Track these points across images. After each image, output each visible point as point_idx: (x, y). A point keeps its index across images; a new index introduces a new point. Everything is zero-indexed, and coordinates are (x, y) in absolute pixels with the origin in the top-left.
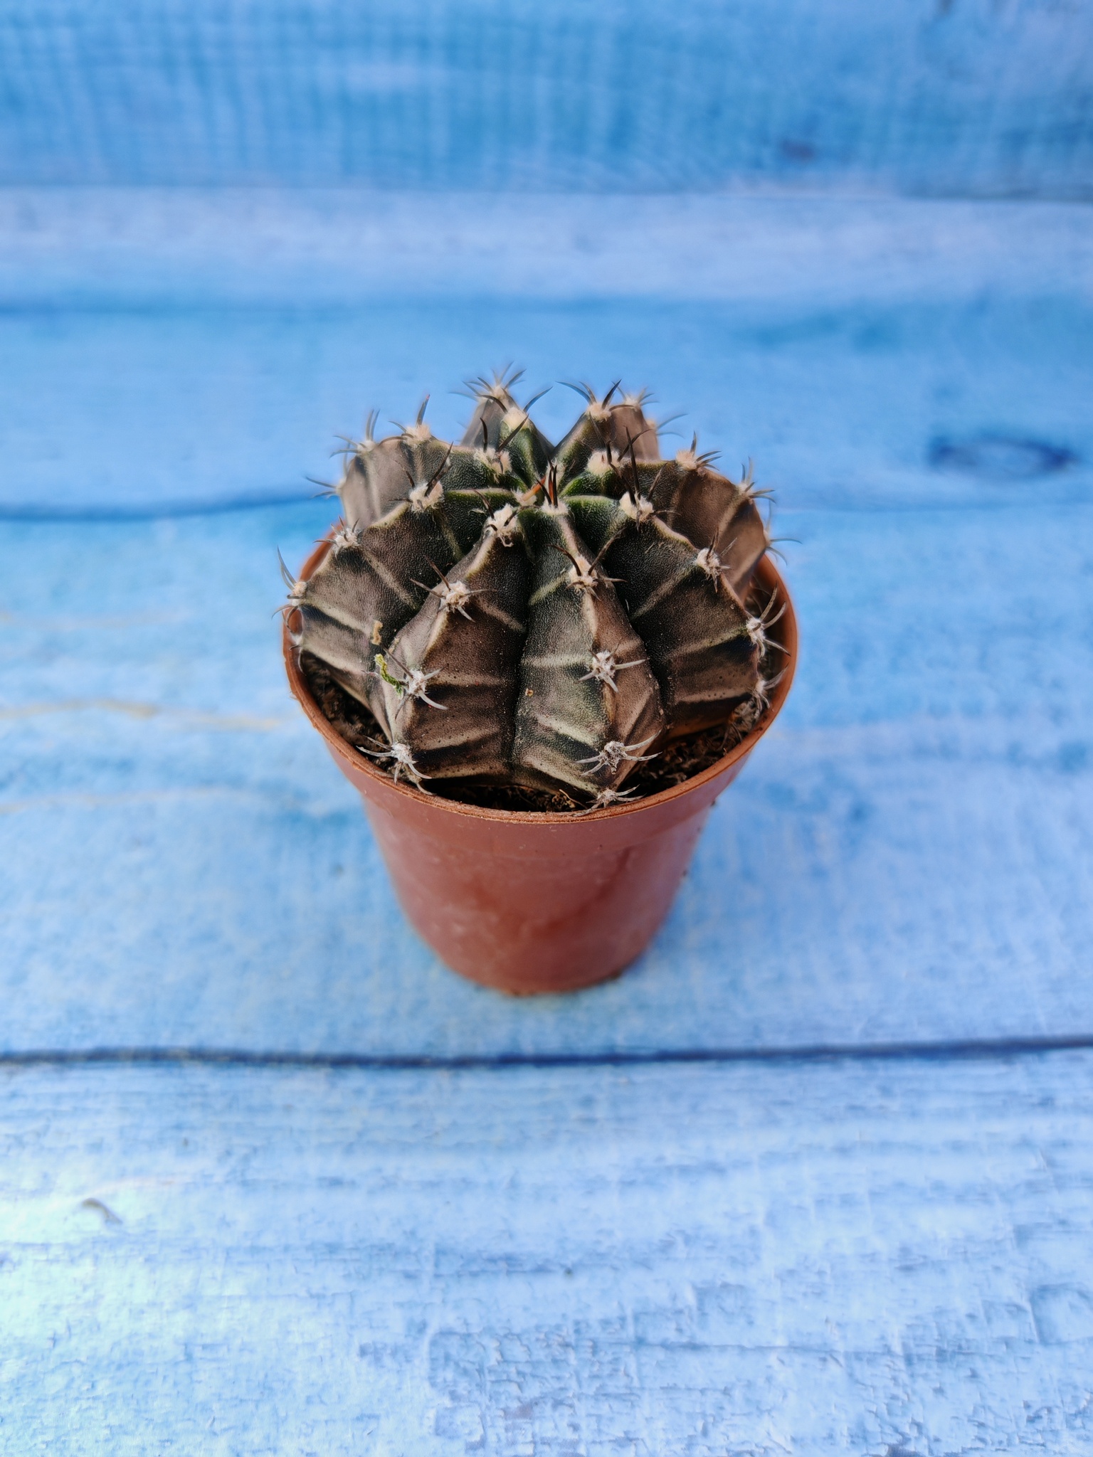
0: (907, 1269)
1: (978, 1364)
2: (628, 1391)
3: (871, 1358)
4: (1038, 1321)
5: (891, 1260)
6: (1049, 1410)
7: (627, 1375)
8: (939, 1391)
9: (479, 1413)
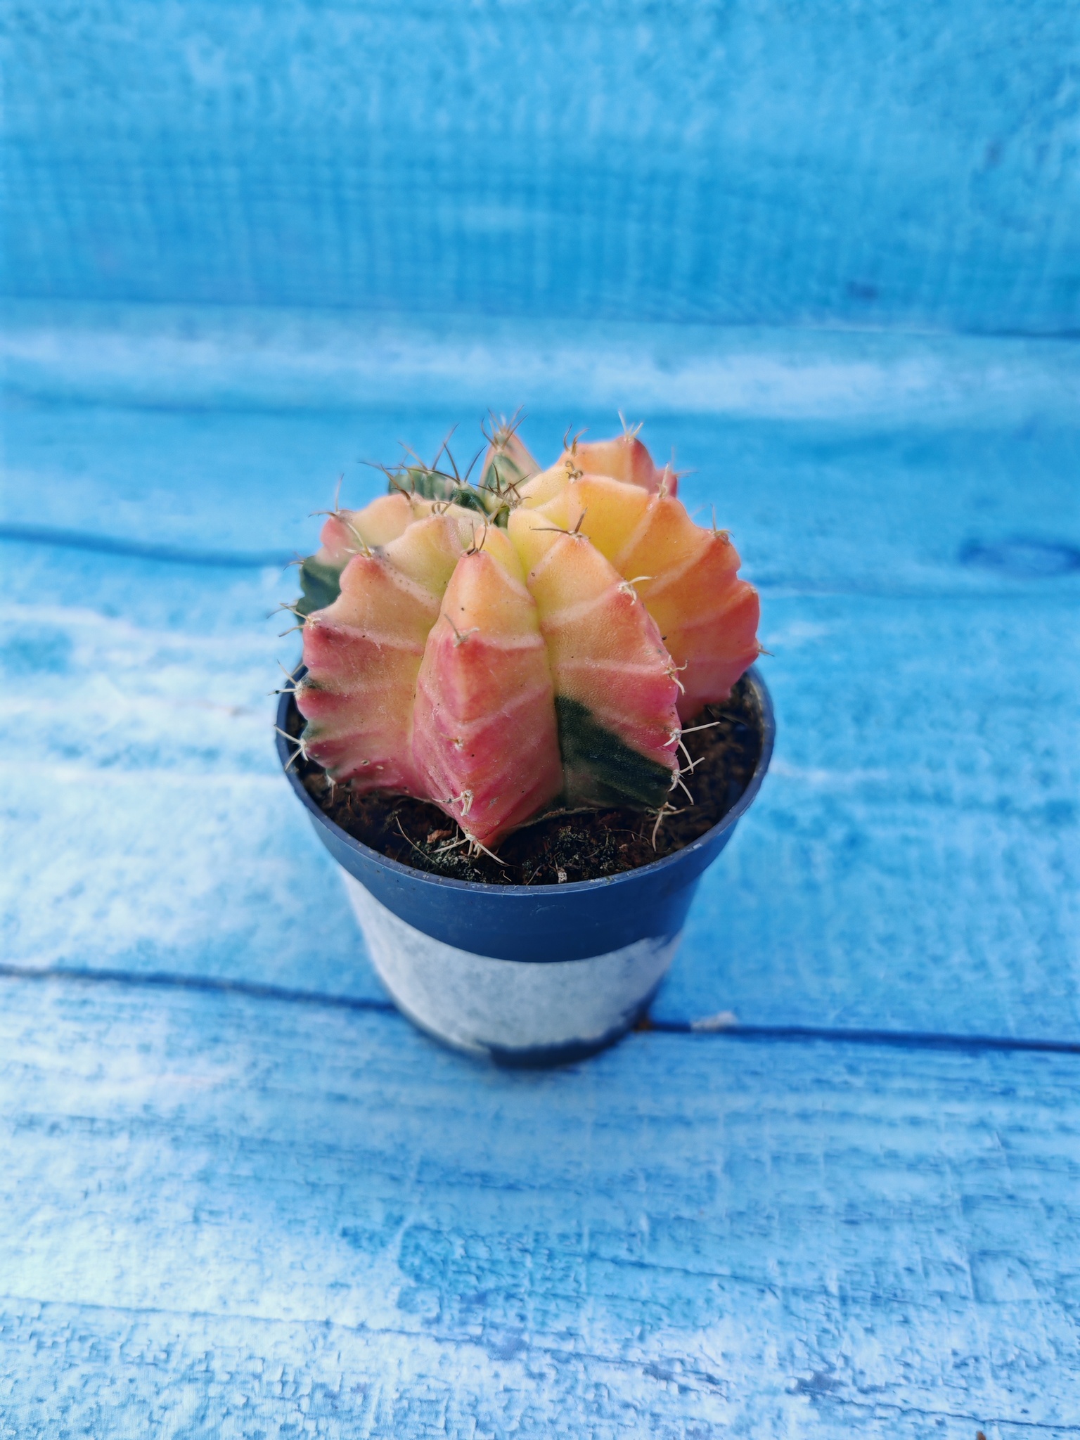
0: (852, 1223)
1: (911, 1312)
2: (575, 1294)
3: (808, 1296)
4: (975, 1280)
5: (837, 1214)
6: (977, 1359)
7: (576, 1281)
8: (870, 1331)
9: (438, 1294)
